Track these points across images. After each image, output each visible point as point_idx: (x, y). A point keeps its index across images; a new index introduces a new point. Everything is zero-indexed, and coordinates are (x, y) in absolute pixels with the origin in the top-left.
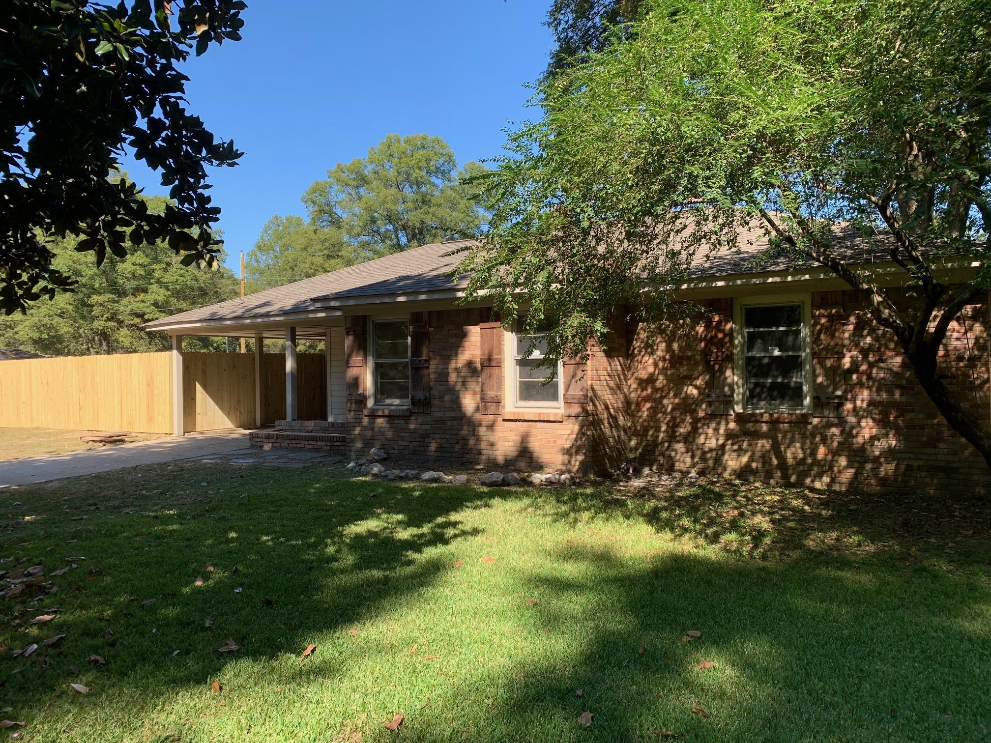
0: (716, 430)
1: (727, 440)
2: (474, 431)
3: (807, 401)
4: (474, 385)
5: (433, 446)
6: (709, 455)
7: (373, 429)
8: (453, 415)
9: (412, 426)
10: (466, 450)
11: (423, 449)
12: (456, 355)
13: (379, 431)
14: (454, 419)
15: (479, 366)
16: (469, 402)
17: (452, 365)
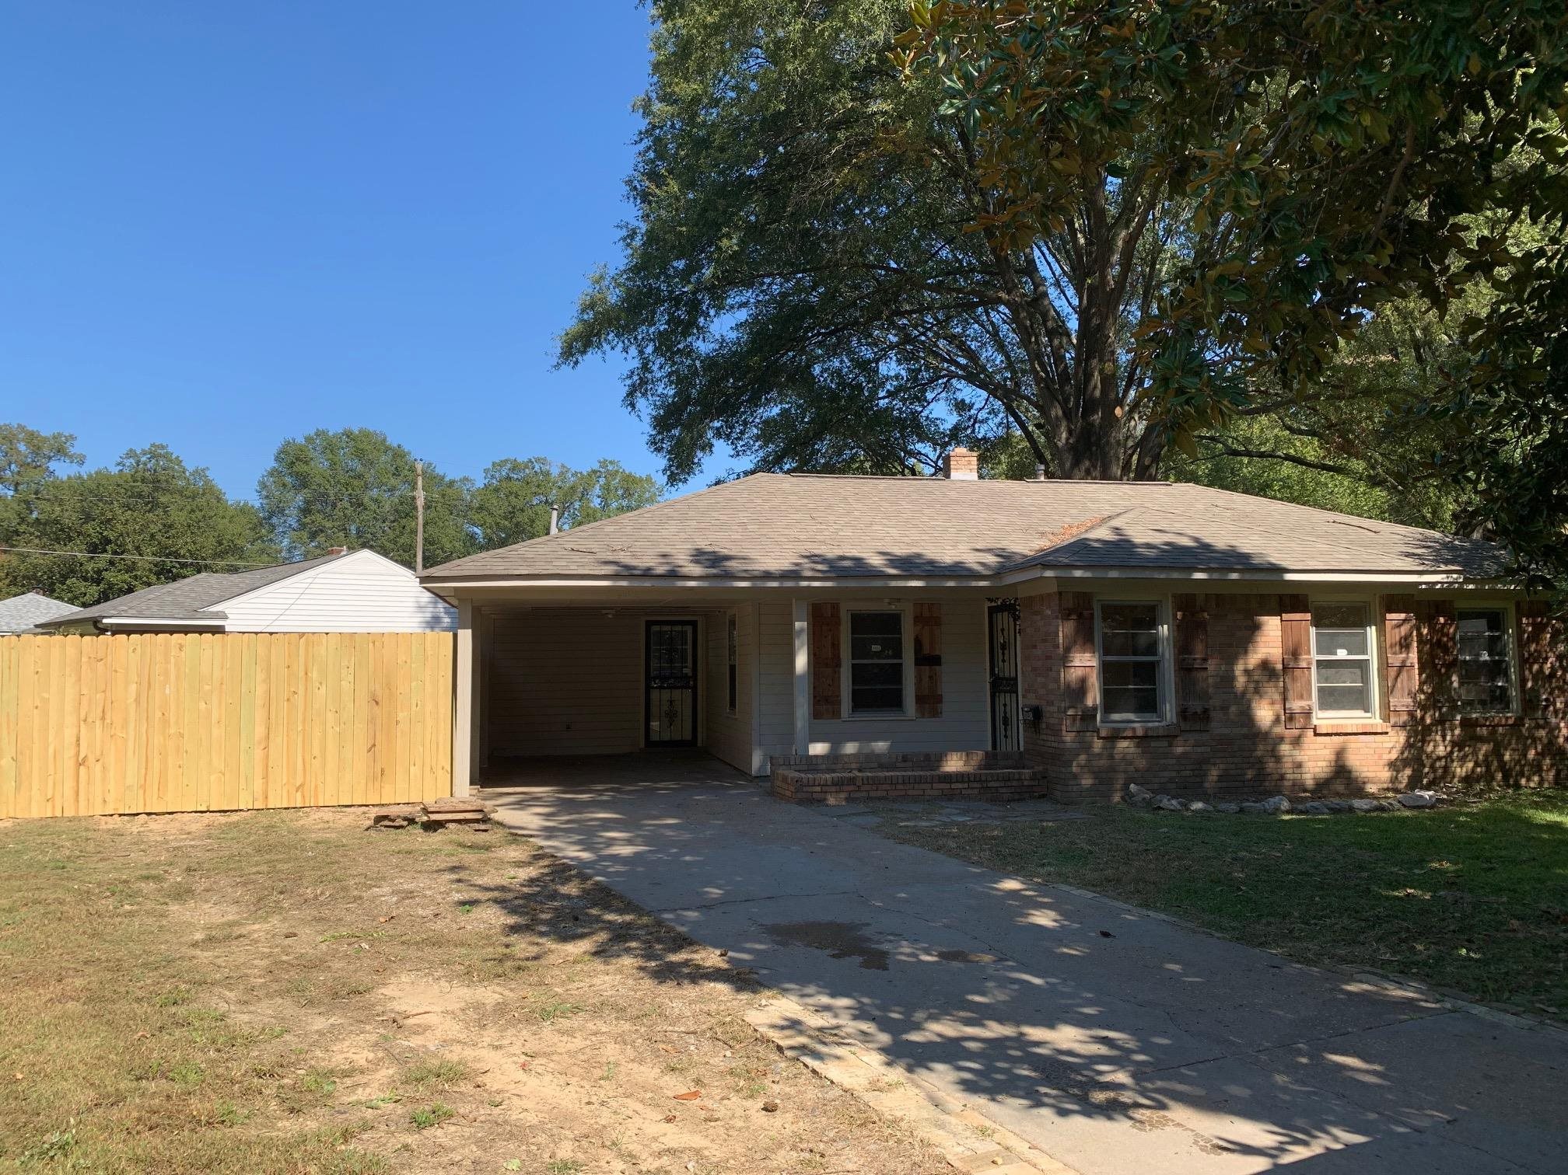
0: (1444, 737)
1: (1453, 747)
2: (1273, 750)
3: (1514, 705)
4: (1272, 692)
5: (1214, 773)
6: (1438, 764)
7: (1111, 757)
8: (1245, 730)
9: (1180, 750)
10: (1262, 775)
11: (1198, 780)
12: (1246, 652)
13: (1124, 759)
14: (1245, 737)
15: (1279, 666)
16: (1264, 713)
17: (1239, 668)
